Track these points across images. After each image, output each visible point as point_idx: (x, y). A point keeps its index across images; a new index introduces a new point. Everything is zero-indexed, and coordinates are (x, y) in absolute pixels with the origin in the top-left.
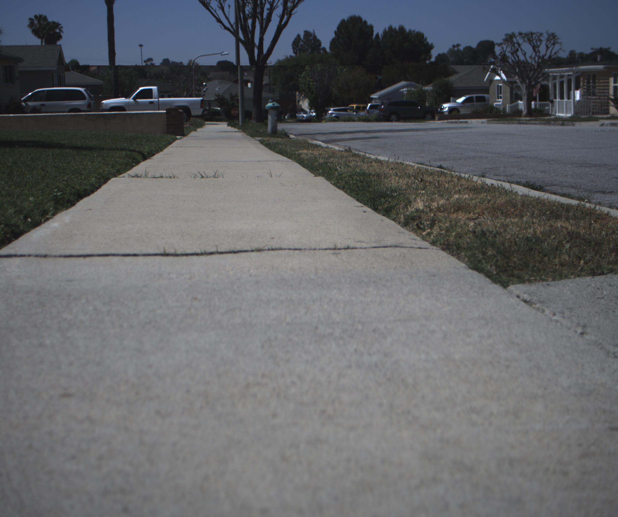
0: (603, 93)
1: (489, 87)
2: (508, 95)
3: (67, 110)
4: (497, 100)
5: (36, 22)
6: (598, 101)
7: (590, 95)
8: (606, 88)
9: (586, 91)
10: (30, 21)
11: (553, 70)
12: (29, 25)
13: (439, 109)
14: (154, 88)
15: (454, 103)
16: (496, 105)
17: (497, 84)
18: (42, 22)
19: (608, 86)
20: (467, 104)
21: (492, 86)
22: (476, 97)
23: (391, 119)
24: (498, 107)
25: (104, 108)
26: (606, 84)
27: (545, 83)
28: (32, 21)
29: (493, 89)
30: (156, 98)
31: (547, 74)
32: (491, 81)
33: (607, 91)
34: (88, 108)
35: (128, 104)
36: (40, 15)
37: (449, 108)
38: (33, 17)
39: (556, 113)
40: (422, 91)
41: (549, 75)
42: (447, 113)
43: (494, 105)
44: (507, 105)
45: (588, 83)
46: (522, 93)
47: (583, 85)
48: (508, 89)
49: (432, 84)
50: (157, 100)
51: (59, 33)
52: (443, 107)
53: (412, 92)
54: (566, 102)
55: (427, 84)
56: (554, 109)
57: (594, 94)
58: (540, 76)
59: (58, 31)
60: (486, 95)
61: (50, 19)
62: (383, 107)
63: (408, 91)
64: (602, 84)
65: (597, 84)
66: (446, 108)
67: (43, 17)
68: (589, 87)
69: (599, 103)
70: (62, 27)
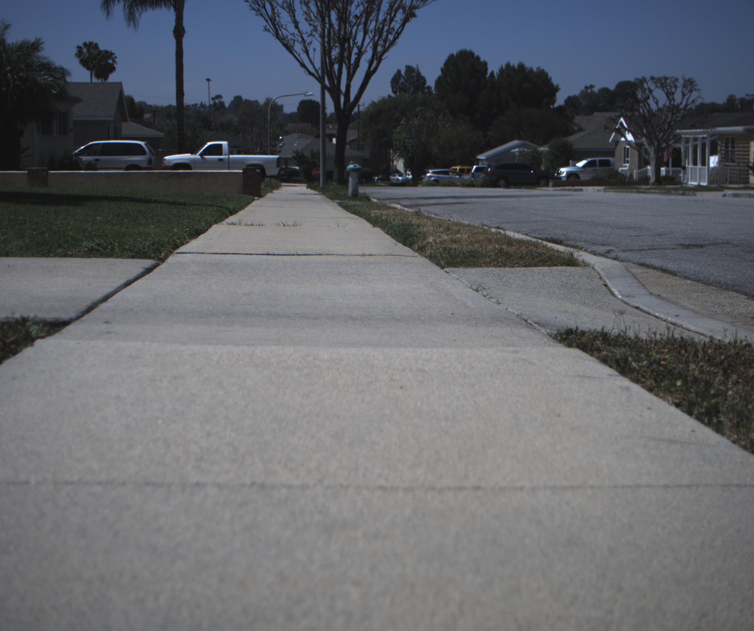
0: (742, 159)
1: (615, 149)
2: (636, 159)
3: (125, 166)
4: (624, 165)
5: (85, 50)
6: (737, 168)
7: (728, 162)
8: (746, 153)
9: (723, 156)
10: (78, 49)
11: (685, 131)
12: (76, 54)
13: (556, 174)
14: (224, 143)
15: (574, 167)
16: (622, 170)
17: (623, 147)
18: (92, 51)
19: (749, 151)
20: (588, 169)
21: (618, 148)
22: (600, 161)
23: (499, 184)
24: (624, 173)
25: (166, 165)
26: (746, 149)
27: (677, 146)
28: (80, 49)
29: (619, 152)
30: (226, 155)
31: (679, 135)
32: (617, 142)
33: (746, 157)
34: (148, 164)
35: (194, 161)
36: (89, 43)
37: (567, 172)
38: (81, 45)
39: (688, 181)
40: (537, 152)
41: (681, 138)
42: (564, 179)
43: (620, 171)
44: (635, 171)
45: (727, 147)
46: (649, 158)
47: (721, 150)
48: (636, 153)
49: (548, 145)
50: (227, 157)
51: (113, 64)
52: (561, 171)
53: (524, 154)
54: (700, 169)
55: (544, 143)
56: (686, 177)
57: (733, 161)
58: (671, 138)
59: (110, 61)
60: (611, 159)
61: (102, 48)
62: (490, 171)
63: (520, 152)
64: (742, 149)
65: (736, 149)
66: (564, 172)
67: (93, 45)
68: (727, 152)
69: (737, 170)
70: (116, 57)
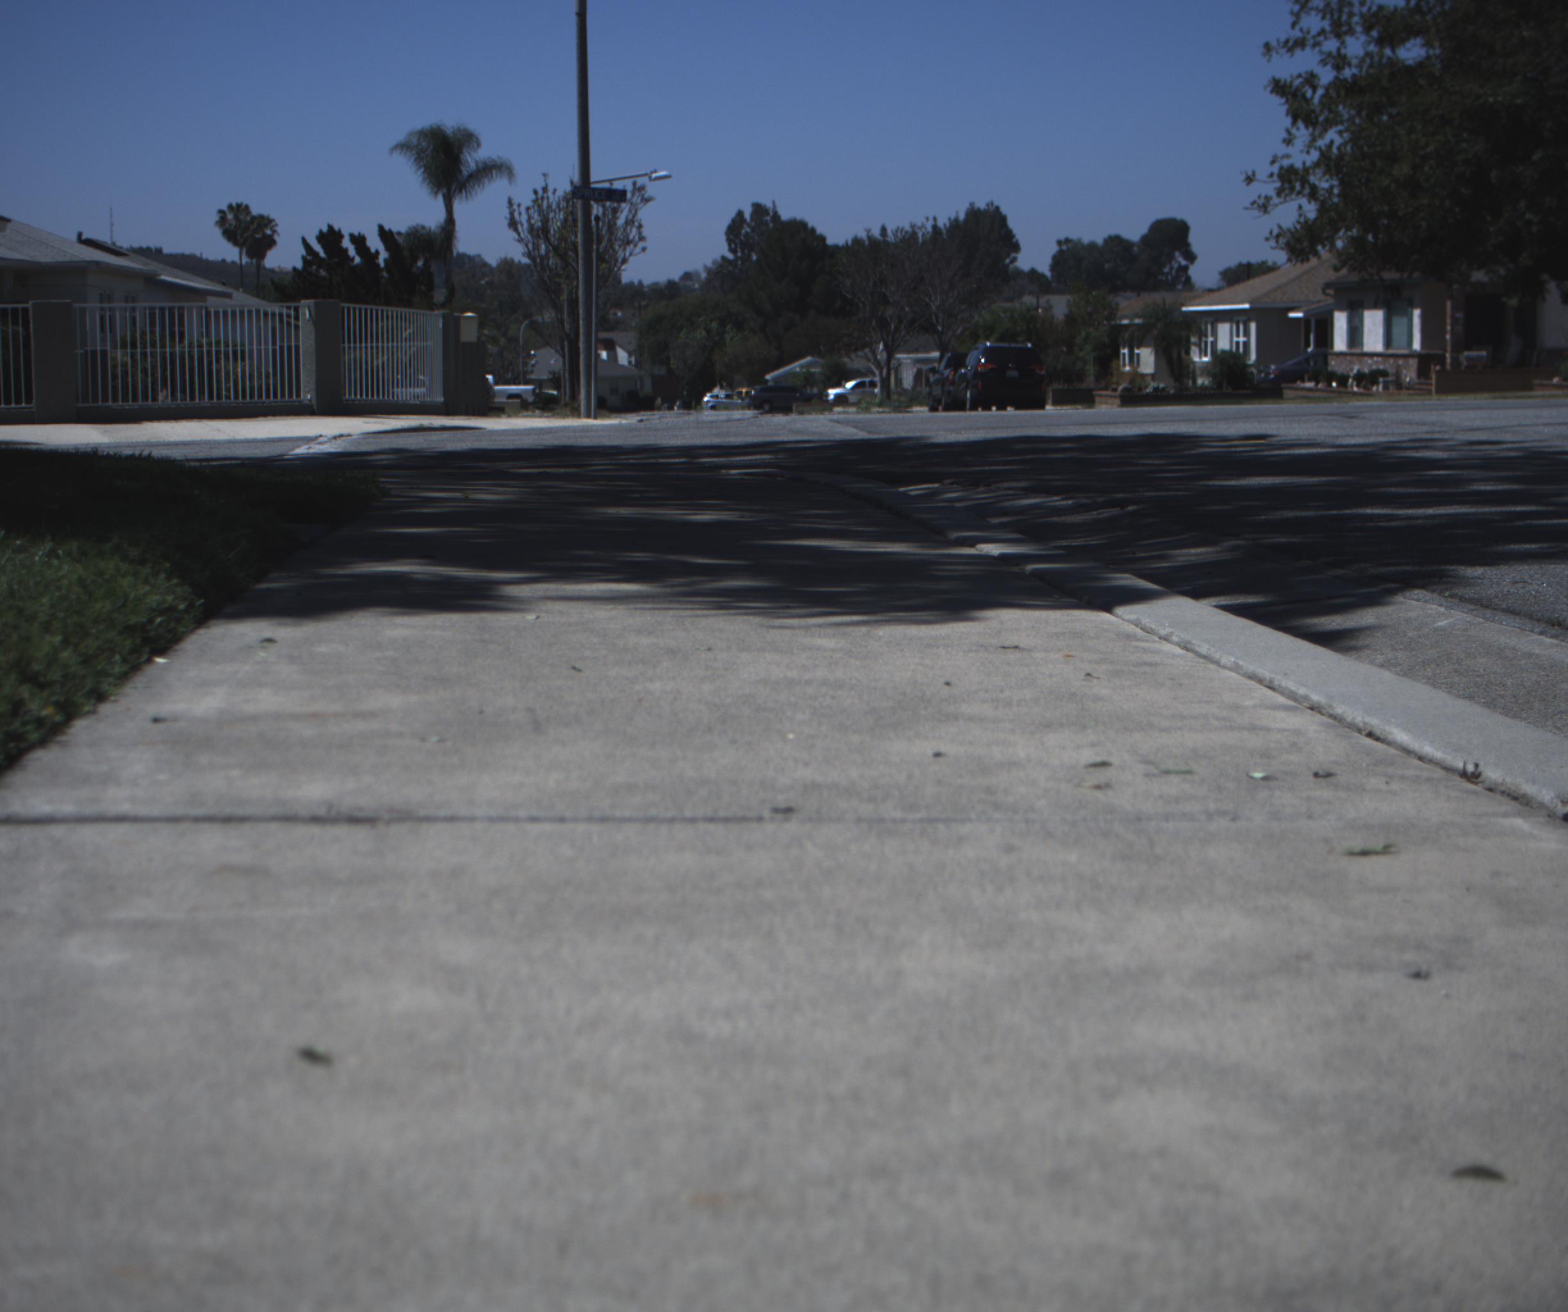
5: (230, 216)
12: (217, 222)
13: (824, 397)
15: (842, 389)
18: (241, 217)
20: (857, 390)
28: (222, 215)
36: (236, 204)
37: (836, 394)
38: (225, 208)
51: (271, 236)
52: (829, 393)
59: (269, 232)
61: (255, 211)
66: (832, 394)
67: (243, 206)
70: (276, 225)
